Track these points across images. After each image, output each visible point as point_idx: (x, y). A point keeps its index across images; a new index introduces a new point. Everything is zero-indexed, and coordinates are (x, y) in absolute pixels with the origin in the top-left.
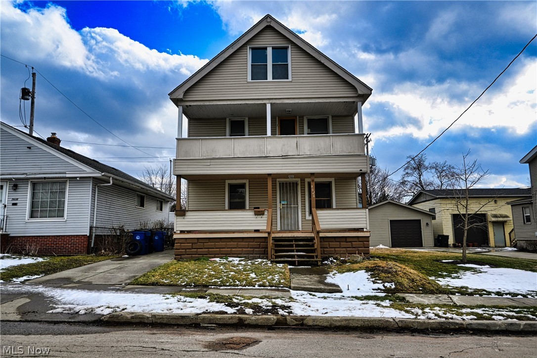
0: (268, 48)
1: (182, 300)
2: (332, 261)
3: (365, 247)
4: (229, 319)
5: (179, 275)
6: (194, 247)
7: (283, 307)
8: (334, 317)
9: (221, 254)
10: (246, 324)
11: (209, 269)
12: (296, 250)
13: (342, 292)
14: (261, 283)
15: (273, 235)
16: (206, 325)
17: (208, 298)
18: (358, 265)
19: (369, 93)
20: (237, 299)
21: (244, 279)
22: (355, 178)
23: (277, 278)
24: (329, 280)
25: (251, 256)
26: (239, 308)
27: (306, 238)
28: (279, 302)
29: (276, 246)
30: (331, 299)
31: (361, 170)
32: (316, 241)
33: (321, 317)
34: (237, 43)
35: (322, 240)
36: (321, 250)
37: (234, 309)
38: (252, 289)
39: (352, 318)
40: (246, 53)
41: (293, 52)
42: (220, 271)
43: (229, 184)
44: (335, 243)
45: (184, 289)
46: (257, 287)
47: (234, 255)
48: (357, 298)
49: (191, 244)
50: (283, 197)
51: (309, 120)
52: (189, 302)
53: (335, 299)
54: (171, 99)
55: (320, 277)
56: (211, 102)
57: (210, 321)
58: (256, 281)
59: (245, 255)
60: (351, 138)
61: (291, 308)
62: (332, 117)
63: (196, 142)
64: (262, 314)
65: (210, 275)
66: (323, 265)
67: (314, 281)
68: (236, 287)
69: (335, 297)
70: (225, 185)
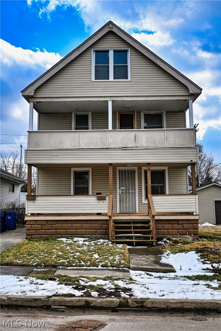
0: (110, 51)
1: (34, 282)
2: (165, 242)
3: (194, 229)
4: (77, 302)
5: (30, 255)
6: (42, 228)
7: (125, 290)
8: (170, 299)
9: (67, 235)
10: (92, 306)
11: (57, 249)
12: (134, 231)
13: (175, 272)
14: (103, 263)
15: (113, 218)
16: (56, 307)
17: (57, 280)
18: (189, 245)
19: (199, 92)
20: (84, 281)
21: (88, 259)
22: (186, 167)
23: (118, 258)
24: (164, 260)
25: (93, 237)
26: (86, 291)
27: (143, 221)
28: (121, 284)
29: (116, 228)
30: (166, 279)
31: (191, 161)
32: (151, 223)
33: (159, 299)
34: (82, 46)
35: (157, 223)
36: (156, 231)
37: (81, 291)
38: (96, 269)
39: (187, 301)
40: (90, 55)
41: (132, 54)
42: (67, 252)
43: (74, 171)
44: (168, 225)
45: (35, 269)
46: (100, 267)
47: (79, 236)
48: (189, 278)
49: (40, 226)
50: (122, 183)
51: (146, 115)
52: (41, 284)
53: (170, 279)
54: (23, 96)
55: (155, 257)
56: (59, 99)
57: (60, 304)
58: (99, 262)
59: (88, 236)
60: (183, 132)
61: (132, 290)
62: (167, 112)
63: (45, 134)
64: (107, 297)
65: (58, 256)
66: (157, 245)
67: (150, 262)
68: (82, 268)
69: (169, 276)
70: (70, 172)
